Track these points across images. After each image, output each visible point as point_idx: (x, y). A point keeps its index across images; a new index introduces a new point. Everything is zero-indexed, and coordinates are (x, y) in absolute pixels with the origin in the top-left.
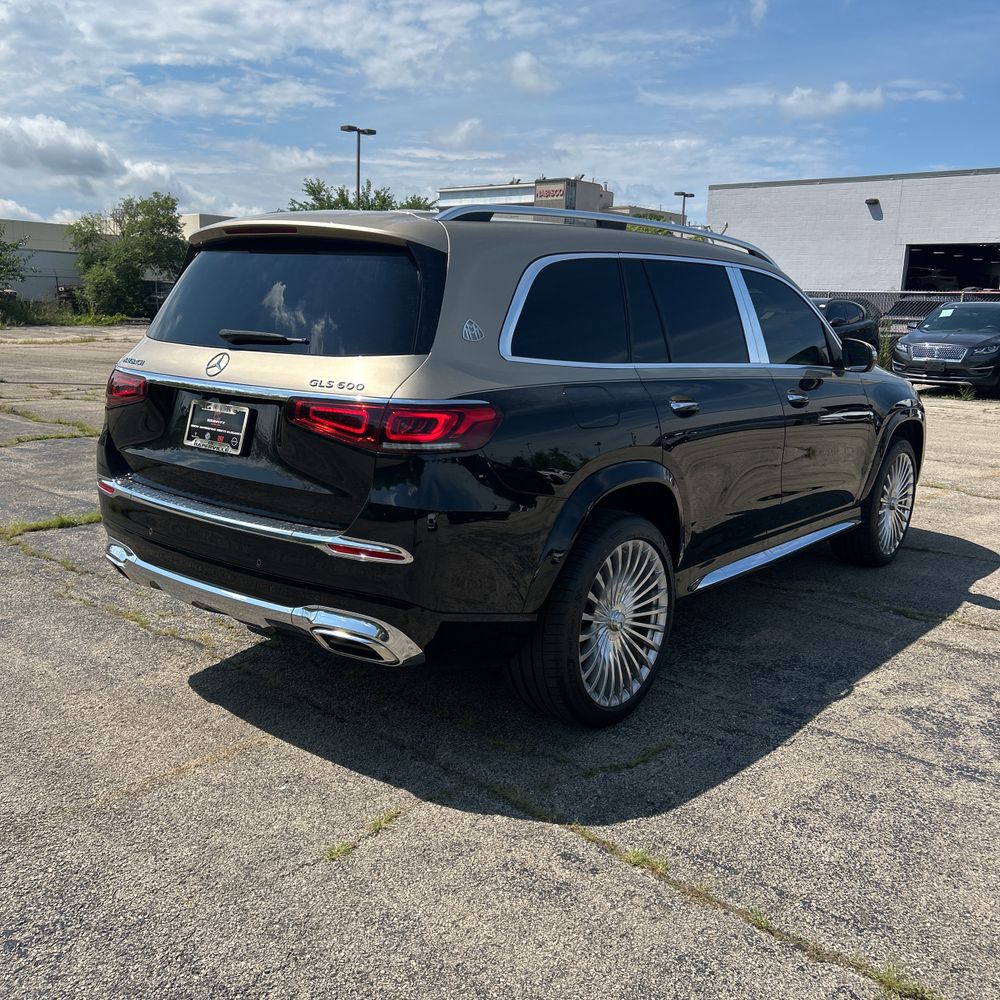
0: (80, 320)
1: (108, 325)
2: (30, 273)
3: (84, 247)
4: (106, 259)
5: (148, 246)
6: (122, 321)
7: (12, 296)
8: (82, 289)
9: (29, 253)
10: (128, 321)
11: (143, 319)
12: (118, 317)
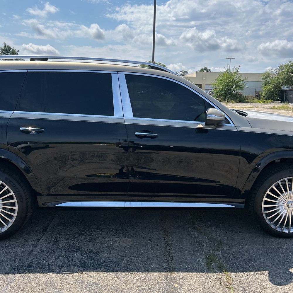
0: (258, 102)
1: (266, 103)
2: (246, 88)
3: (265, 80)
4: (270, 83)
5: (285, 79)
6: (271, 102)
7: (241, 95)
8: (262, 92)
9: (247, 82)
10: (273, 102)
11: (278, 101)
12: (270, 101)
